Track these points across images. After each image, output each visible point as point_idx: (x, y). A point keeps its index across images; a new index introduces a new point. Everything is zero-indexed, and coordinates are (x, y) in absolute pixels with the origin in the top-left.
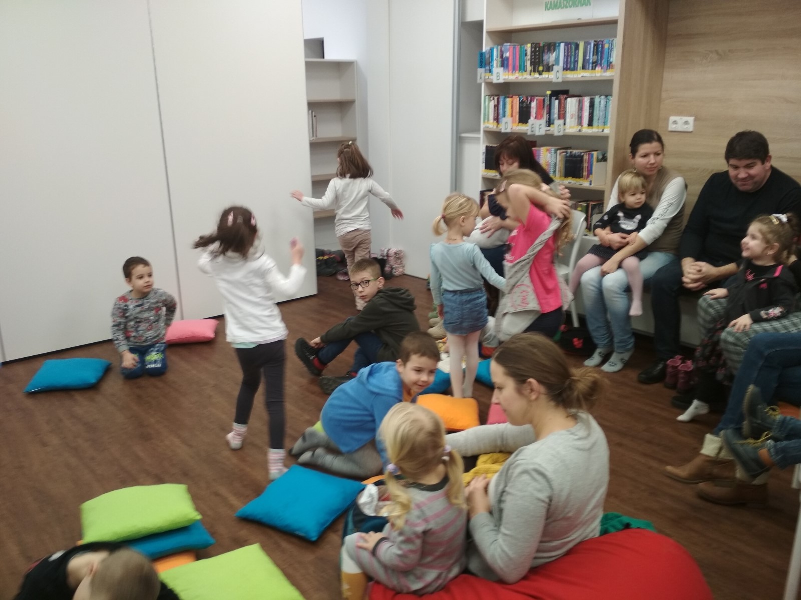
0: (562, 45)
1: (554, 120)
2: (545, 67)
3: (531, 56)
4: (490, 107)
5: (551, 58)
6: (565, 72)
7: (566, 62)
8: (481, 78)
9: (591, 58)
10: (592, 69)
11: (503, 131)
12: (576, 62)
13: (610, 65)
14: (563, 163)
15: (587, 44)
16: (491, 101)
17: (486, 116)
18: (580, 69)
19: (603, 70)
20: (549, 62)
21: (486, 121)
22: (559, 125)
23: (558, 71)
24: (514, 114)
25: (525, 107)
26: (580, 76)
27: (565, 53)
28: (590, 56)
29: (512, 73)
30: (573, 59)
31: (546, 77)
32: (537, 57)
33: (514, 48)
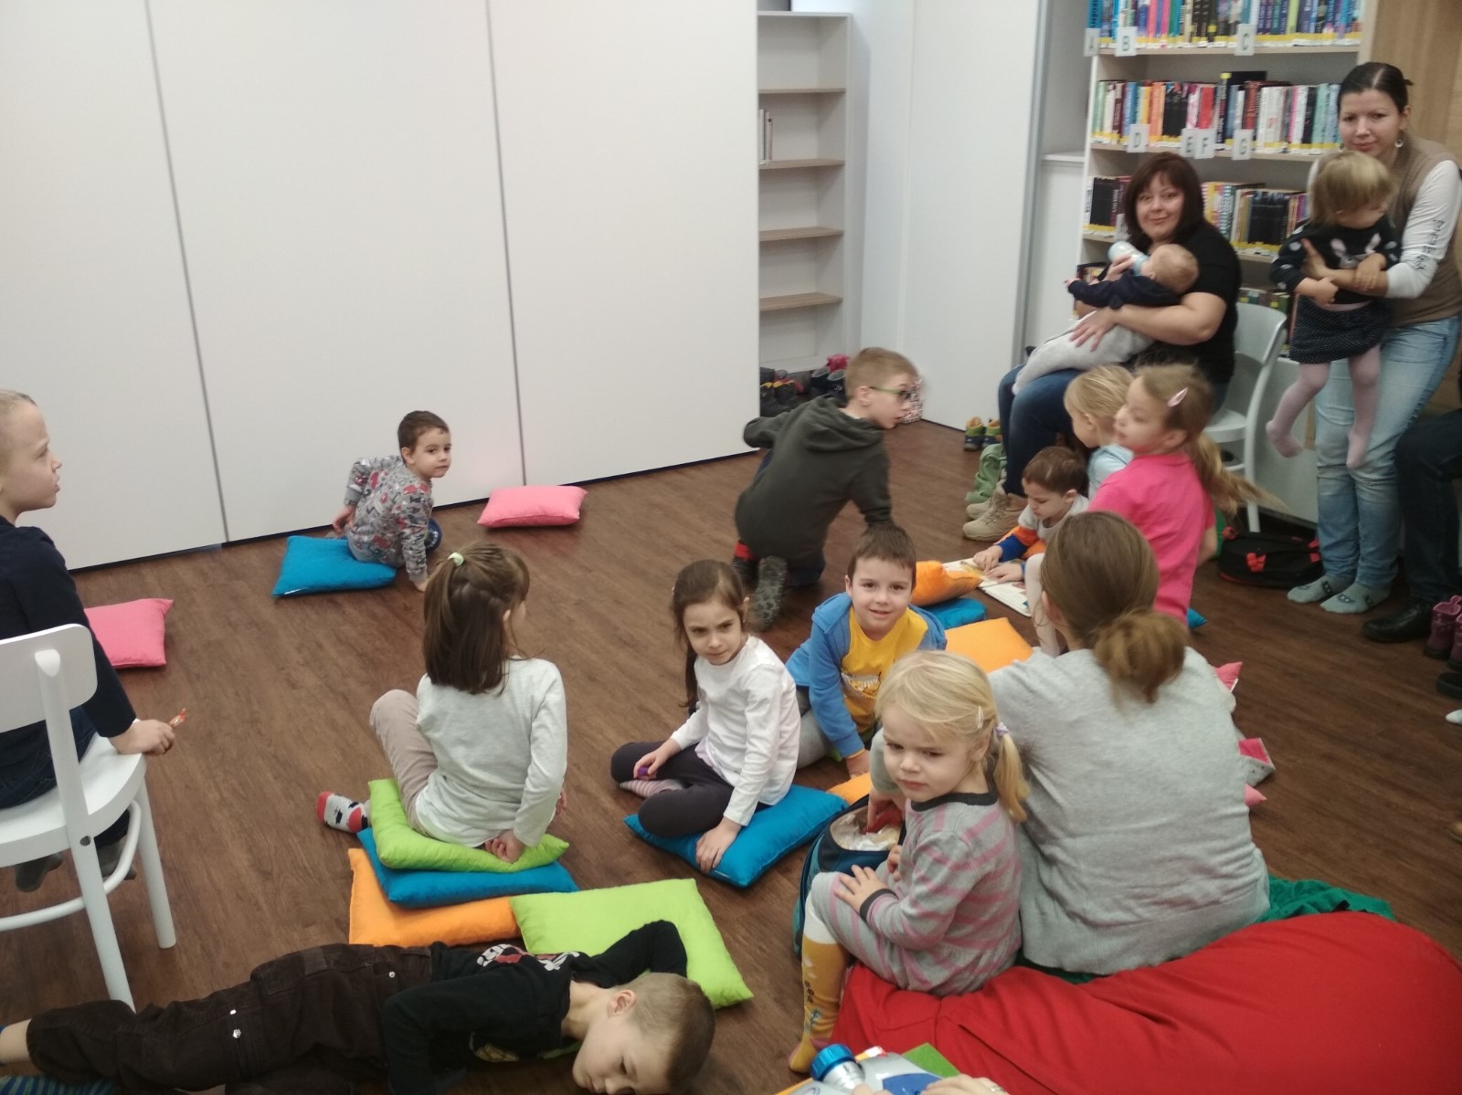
1: (1233, 130)
2: (1222, 26)
3: (1195, 3)
4: (1107, 104)
5: (1233, 8)
6: (1261, 36)
7: (1264, 18)
8: (1091, 47)
9: (1315, 10)
10: (1316, 31)
11: (1131, 150)
12: (1284, 16)
13: (1352, 24)
14: (1247, 214)
16: (1109, 91)
17: (1098, 122)
18: (1291, 32)
19: (1337, 34)
20: (1229, 16)
21: (1098, 130)
22: (1243, 140)
23: (1246, 35)
24: (1154, 118)
25: (1176, 104)
26: (1290, 45)
28: (1312, 6)
29: (1155, 36)
30: (1277, 12)
31: (1222, 45)
32: (1206, 6)
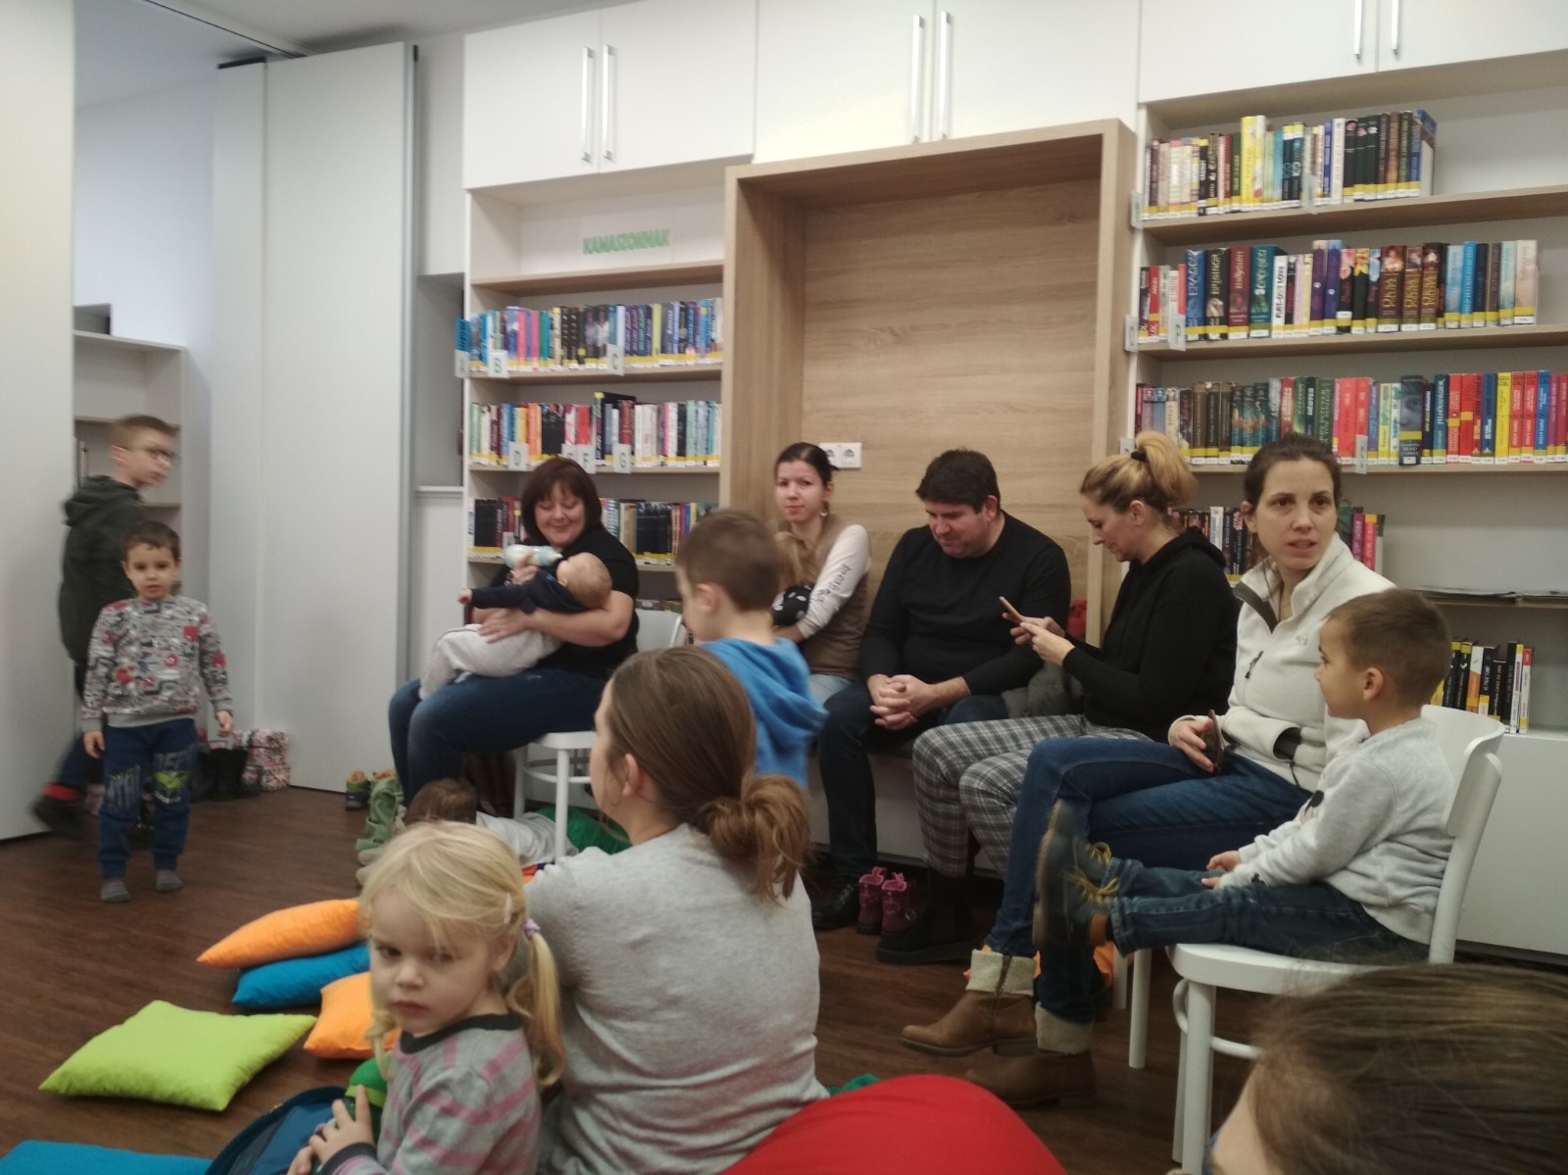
0: (621, 310)
1: (611, 446)
2: (591, 349)
3: (562, 328)
4: (483, 425)
5: (600, 332)
6: (629, 358)
7: (630, 341)
8: (462, 370)
9: (677, 332)
10: (680, 352)
11: (512, 467)
12: (649, 339)
13: (711, 345)
14: (633, 525)
15: (667, 307)
16: (483, 412)
17: (475, 443)
18: (657, 354)
19: (698, 354)
20: (596, 340)
21: (475, 451)
22: (622, 455)
23: (616, 356)
24: (532, 437)
25: (553, 423)
26: (656, 365)
27: (626, 322)
28: (673, 330)
29: (526, 360)
30: (642, 335)
31: (592, 367)
32: (573, 331)
33: (528, 314)
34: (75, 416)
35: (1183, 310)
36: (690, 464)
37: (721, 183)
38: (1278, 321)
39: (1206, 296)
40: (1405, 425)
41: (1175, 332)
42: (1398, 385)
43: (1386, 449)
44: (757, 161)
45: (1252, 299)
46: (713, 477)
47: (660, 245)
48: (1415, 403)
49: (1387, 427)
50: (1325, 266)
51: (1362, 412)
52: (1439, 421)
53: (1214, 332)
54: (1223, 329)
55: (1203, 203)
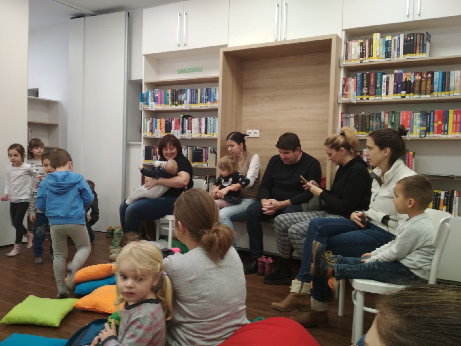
0: (188, 90)
1: (185, 131)
2: (179, 102)
3: (171, 96)
4: (147, 124)
5: (182, 97)
6: (191, 104)
7: (191, 100)
8: (141, 108)
9: (205, 97)
10: (206, 103)
11: (156, 137)
12: (196, 99)
13: (215, 101)
14: (191, 154)
15: (202, 90)
16: (148, 120)
17: (145, 130)
18: (199, 103)
19: (211, 104)
20: (181, 99)
21: (145, 132)
22: (188, 133)
23: (187, 104)
24: (162, 128)
25: (168, 124)
26: (199, 107)
27: (190, 94)
28: (204, 96)
29: (160, 105)
30: (195, 98)
31: (180, 107)
32: (174, 97)
33: (161, 92)
34: (28, 121)
35: (356, 90)
36: (208, 136)
37: (218, 53)
38: (384, 94)
39: (362, 87)
40: (421, 125)
41: (353, 97)
42: (419, 113)
43: (416, 132)
44: (229, 46)
45: (376, 88)
46: (215, 140)
47: (200, 71)
48: (424, 119)
49: (416, 126)
50: (398, 78)
51: (409, 121)
52: (432, 124)
53: (365, 97)
54: (367, 96)
55: (361, 59)
